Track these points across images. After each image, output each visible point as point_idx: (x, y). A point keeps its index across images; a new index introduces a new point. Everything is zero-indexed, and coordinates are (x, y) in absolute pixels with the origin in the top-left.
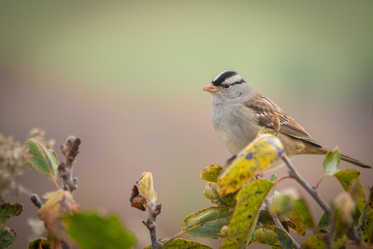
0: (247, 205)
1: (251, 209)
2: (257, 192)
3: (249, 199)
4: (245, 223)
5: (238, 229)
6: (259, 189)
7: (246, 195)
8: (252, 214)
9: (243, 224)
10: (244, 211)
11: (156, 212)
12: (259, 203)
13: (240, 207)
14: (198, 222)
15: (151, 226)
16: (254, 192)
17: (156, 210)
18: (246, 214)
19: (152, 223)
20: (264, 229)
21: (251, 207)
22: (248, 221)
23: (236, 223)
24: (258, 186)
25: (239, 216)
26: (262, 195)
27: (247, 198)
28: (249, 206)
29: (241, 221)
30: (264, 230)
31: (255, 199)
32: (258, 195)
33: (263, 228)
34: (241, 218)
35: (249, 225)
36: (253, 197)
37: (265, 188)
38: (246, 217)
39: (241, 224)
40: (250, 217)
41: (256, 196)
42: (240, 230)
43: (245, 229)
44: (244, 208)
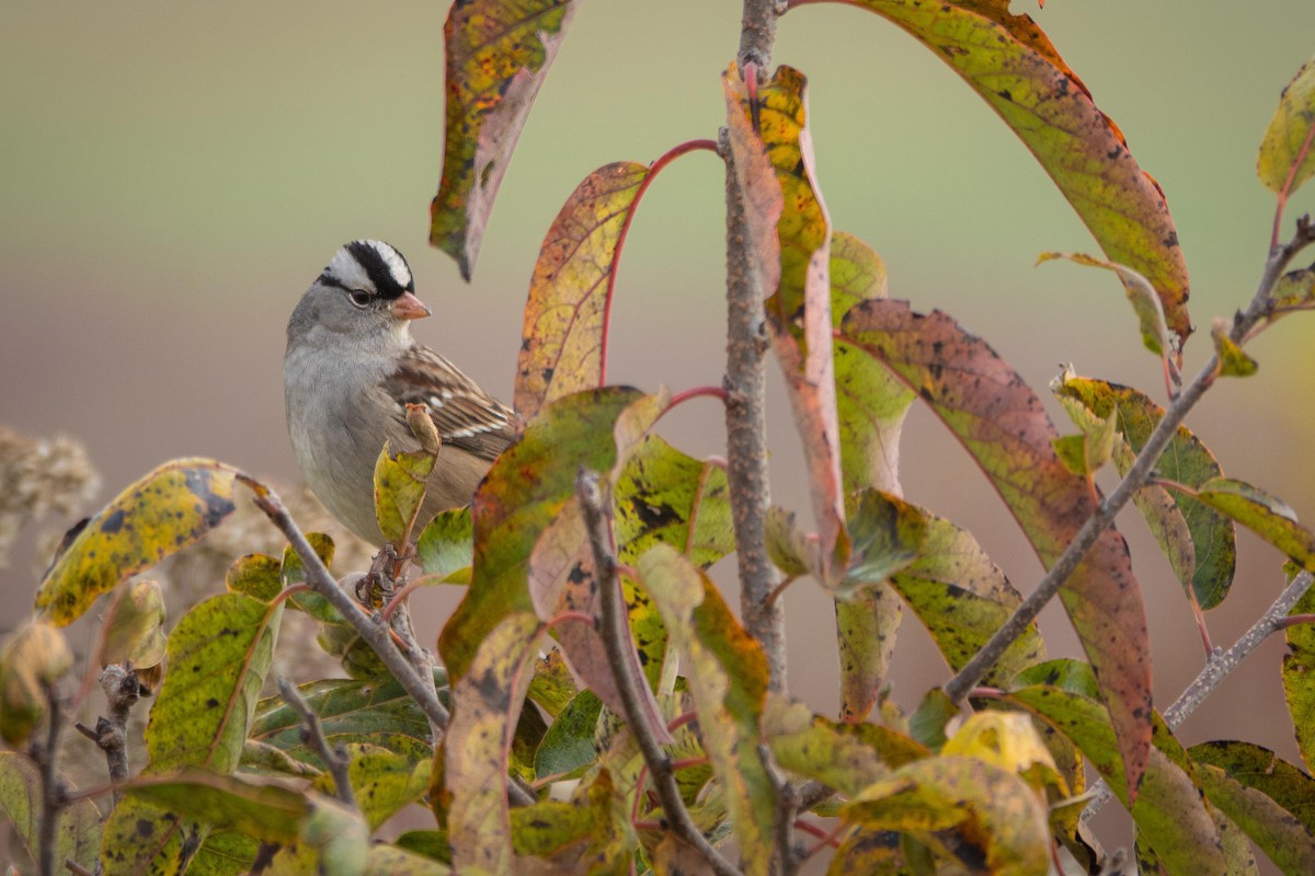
0: (196, 669)
1: (214, 681)
2: (226, 632)
3: (204, 652)
4: (202, 723)
5: (181, 738)
6: (229, 621)
7: (195, 639)
8: (219, 696)
9: (195, 724)
10: (192, 686)
11: (120, 697)
12: (237, 664)
13: (178, 673)
14: (259, 727)
15: (105, 738)
16: (215, 633)
17: (121, 690)
18: (202, 695)
19: (110, 731)
20: (365, 745)
21: (211, 675)
22: (207, 715)
23: (171, 724)
24: (225, 613)
25: (177, 701)
26: (242, 639)
27: (198, 648)
28: (204, 671)
29: (185, 716)
30: (362, 749)
31: (221, 651)
32: (228, 638)
33: (360, 742)
34: (188, 707)
35: (212, 729)
36: (216, 645)
37: (244, 617)
38: (202, 704)
39: (188, 725)
40: (213, 703)
41: (222, 642)
42: (187, 744)
43: (201, 739)
44: (188, 677)
